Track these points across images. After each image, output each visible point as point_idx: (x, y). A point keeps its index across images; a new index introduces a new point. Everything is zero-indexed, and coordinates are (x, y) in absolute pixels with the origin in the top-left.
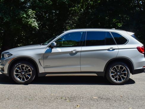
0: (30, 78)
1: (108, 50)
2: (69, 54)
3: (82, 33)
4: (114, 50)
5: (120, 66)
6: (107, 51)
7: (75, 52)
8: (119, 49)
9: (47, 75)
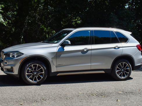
0: (42, 78)
1: (115, 48)
2: (80, 53)
3: (89, 32)
4: (119, 48)
5: (124, 63)
6: (113, 49)
7: (86, 50)
8: (123, 47)
9: (58, 74)
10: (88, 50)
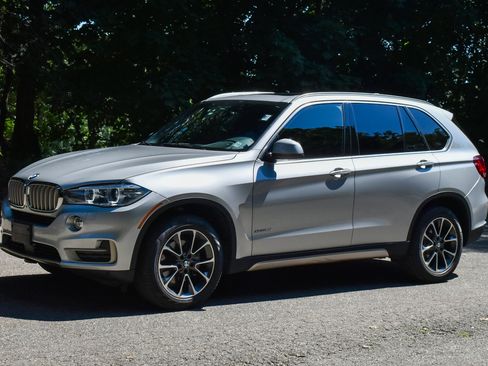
0: (208, 280)
1: (418, 168)
2: (322, 187)
4: (429, 167)
5: (443, 219)
6: (414, 172)
8: (440, 165)
10: (345, 176)
